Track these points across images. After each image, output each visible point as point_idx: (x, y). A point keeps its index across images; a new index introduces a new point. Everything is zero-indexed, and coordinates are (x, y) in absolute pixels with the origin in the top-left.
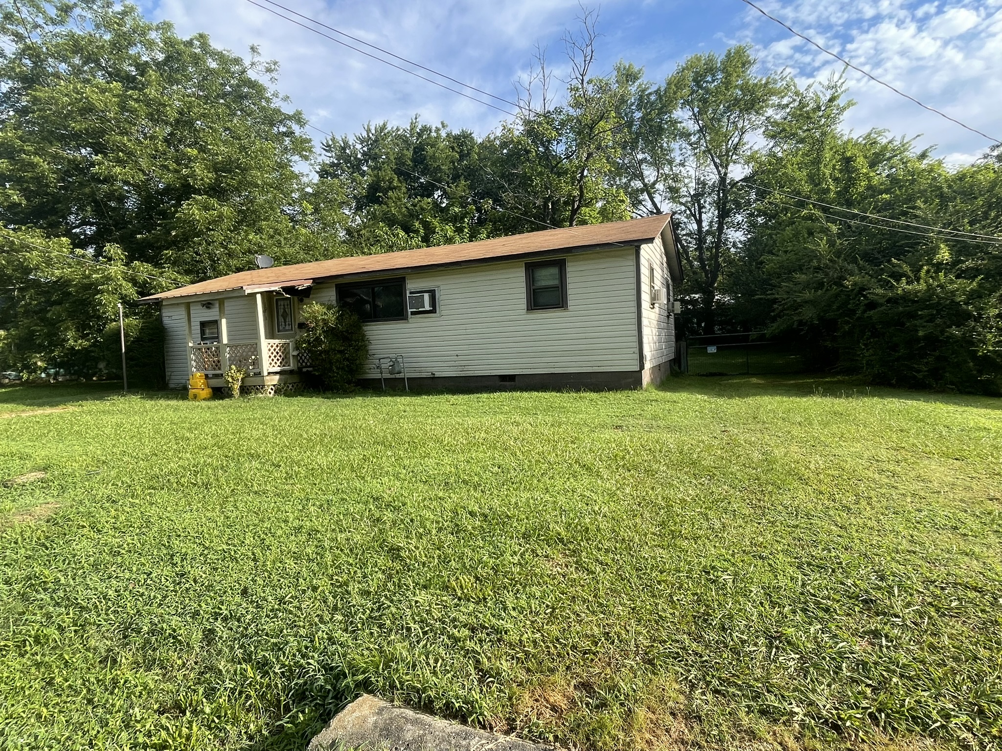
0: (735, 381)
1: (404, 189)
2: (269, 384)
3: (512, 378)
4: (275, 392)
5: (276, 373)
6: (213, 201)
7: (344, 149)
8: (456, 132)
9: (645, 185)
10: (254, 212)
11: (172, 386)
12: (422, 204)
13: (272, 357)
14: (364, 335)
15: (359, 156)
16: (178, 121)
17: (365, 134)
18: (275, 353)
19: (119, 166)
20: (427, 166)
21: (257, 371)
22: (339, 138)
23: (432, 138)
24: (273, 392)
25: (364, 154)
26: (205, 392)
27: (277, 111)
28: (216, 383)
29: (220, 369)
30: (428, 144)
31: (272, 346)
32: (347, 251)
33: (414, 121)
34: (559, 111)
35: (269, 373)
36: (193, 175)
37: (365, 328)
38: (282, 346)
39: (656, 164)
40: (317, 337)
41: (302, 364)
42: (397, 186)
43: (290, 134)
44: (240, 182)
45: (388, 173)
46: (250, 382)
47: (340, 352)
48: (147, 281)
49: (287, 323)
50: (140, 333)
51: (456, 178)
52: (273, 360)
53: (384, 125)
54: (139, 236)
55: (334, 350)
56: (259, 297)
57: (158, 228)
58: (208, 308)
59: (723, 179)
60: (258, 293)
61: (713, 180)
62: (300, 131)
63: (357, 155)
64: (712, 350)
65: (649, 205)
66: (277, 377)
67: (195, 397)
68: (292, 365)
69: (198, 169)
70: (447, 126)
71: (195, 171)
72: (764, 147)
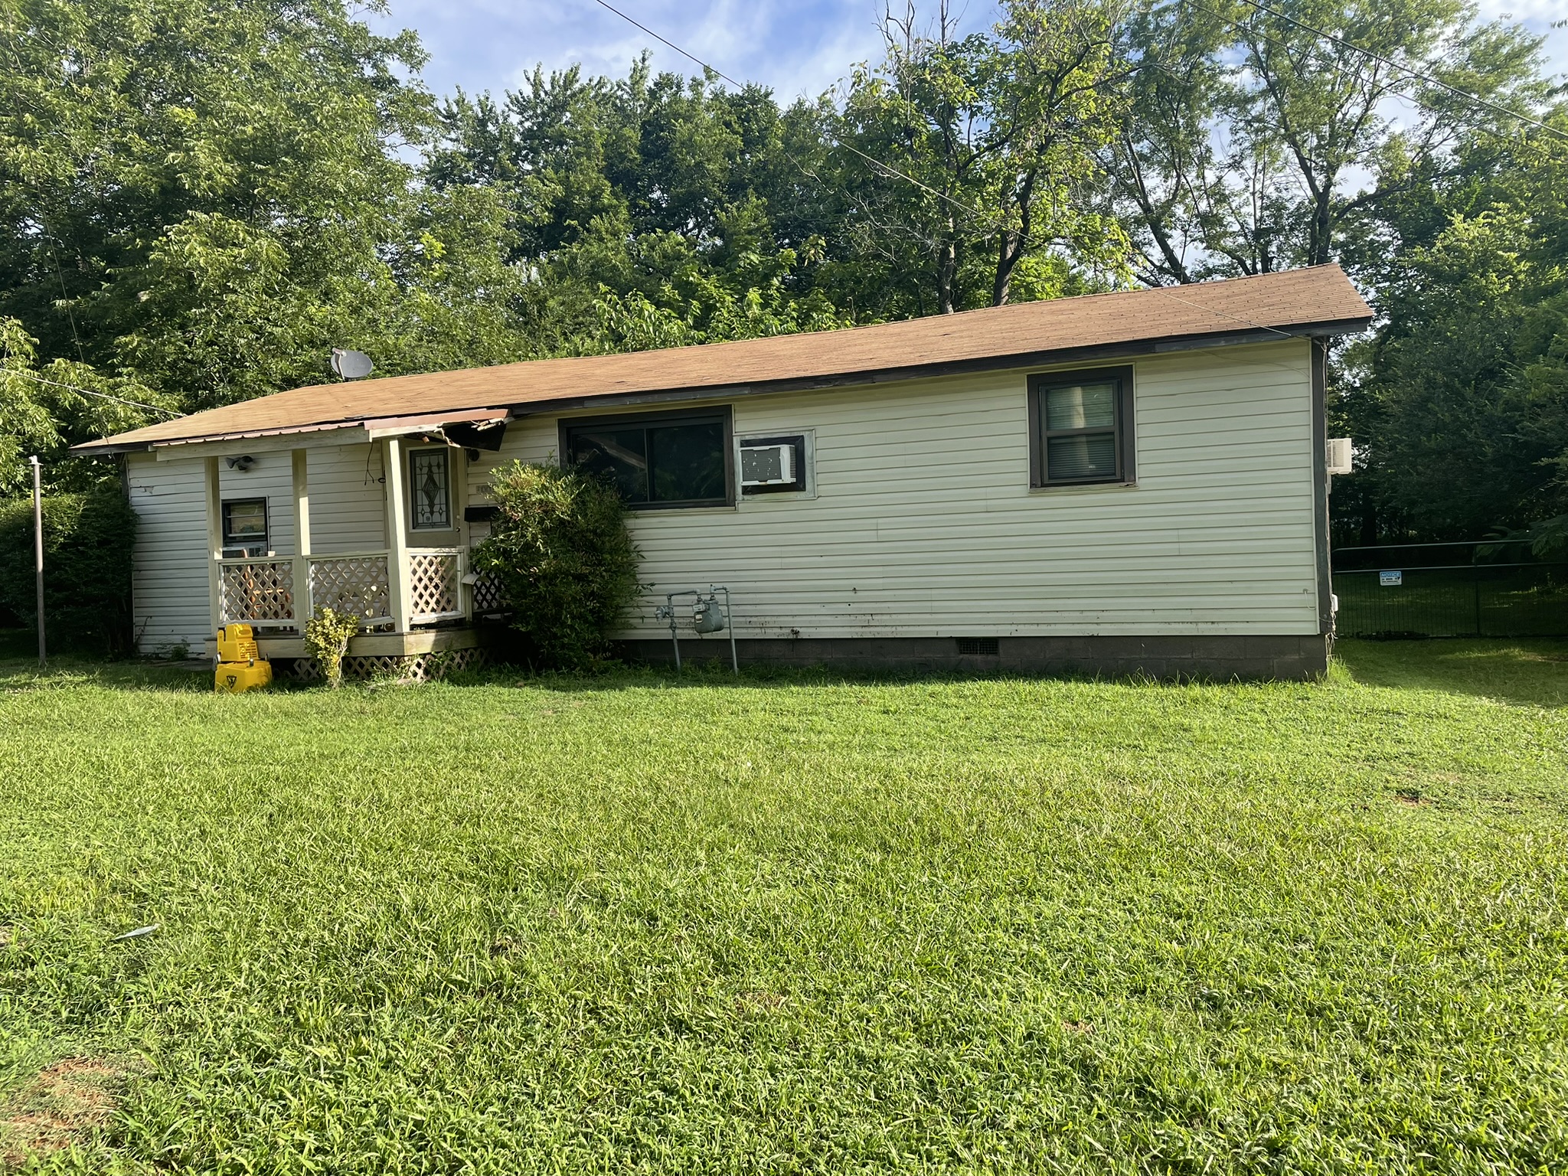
0: (1474, 655)
1: (624, 214)
2: (414, 652)
3: (989, 644)
4: (426, 672)
5: (428, 627)
6: (236, 227)
7: (483, 123)
8: (734, 90)
9: (1146, 208)
10: (317, 254)
11: (146, 649)
12: (666, 245)
13: (420, 589)
14: (628, 540)
15: (517, 139)
16: (152, 47)
17: (528, 91)
18: (425, 581)
19: (24, 143)
20: (673, 162)
21: (383, 621)
22: (472, 100)
23: (681, 101)
24: (420, 672)
25: (528, 135)
26: (254, 670)
27: (361, 32)
28: (277, 647)
29: (289, 615)
30: (677, 115)
31: (420, 564)
32: (518, 347)
33: (640, 65)
34: (976, 43)
35: (413, 627)
36: (190, 167)
37: (630, 523)
38: (441, 563)
39: (1175, 165)
40: (527, 544)
41: (480, 606)
42: (611, 206)
43: (383, 83)
44: (296, 185)
45: (591, 176)
46: (370, 646)
47: (580, 578)
48: (81, 403)
49: (437, 508)
50: (81, 526)
51: (736, 189)
52: (421, 596)
53: (574, 71)
54: (59, 303)
55: (567, 574)
56: (394, 446)
57: (105, 285)
58: (244, 469)
59: (1321, 197)
60: (393, 438)
61: (1298, 200)
62: (410, 76)
63: (511, 138)
64: (1391, 578)
65: (1156, 253)
66: (431, 636)
67: (232, 681)
68: (461, 609)
69: (203, 153)
70: (717, 75)
71: (196, 157)
72: (1416, 128)
